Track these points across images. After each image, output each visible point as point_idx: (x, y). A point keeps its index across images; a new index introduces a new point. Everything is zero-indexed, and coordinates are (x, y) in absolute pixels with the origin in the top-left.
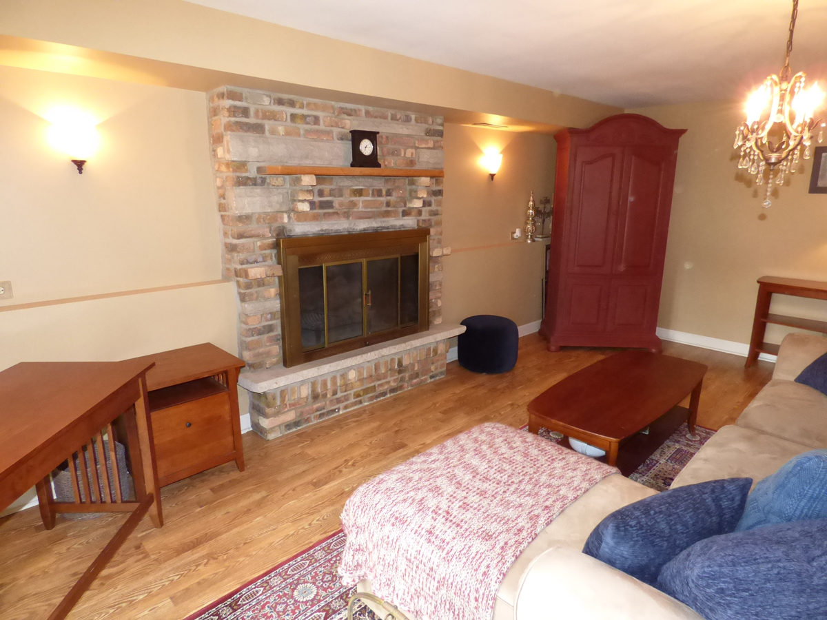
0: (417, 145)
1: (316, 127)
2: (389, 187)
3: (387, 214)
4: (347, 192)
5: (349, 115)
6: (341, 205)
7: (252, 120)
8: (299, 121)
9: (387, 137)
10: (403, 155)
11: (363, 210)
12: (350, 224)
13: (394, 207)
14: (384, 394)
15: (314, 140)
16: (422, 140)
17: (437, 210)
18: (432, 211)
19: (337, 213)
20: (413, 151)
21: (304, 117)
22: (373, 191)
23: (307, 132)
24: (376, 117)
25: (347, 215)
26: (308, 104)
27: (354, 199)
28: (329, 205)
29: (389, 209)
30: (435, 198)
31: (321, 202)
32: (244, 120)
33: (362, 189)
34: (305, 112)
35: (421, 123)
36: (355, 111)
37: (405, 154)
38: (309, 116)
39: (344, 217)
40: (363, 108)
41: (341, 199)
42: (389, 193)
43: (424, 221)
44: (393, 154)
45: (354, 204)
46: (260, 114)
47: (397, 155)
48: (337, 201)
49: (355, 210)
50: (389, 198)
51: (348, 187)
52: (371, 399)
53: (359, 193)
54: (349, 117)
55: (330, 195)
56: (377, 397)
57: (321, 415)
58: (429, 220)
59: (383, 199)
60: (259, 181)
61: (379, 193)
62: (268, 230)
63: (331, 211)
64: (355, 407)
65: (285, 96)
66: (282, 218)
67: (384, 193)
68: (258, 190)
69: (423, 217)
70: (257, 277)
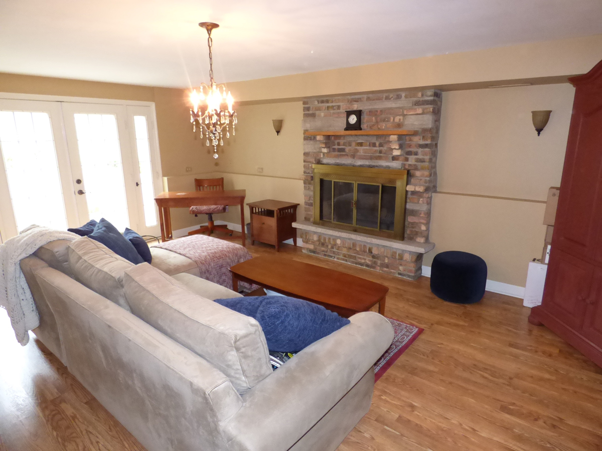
0: (405, 113)
1: (339, 111)
2: (382, 141)
3: (379, 158)
4: (353, 144)
5: (356, 101)
6: (350, 150)
7: (311, 112)
8: (330, 109)
9: (381, 111)
10: (392, 120)
11: (363, 154)
12: (352, 161)
13: (385, 153)
14: (362, 264)
15: (337, 118)
16: (410, 109)
17: (424, 159)
18: (418, 159)
19: (347, 155)
20: (401, 118)
21: (333, 107)
22: (370, 144)
23: (334, 113)
24: (374, 100)
25: (353, 156)
26: (335, 100)
27: (356, 148)
28: (342, 150)
29: (381, 155)
30: (422, 150)
31: (338, 149)
32: (307, 112)
33: (362, 143)
34: (334, 104)
35: (411, 98)
36: (360, 99)
37: (394, 120)
38: (335, 106)
39: (351, 157)
40: (365, 96)
41: (350, 147)
42: (381, 145)
43: (410, 165)
44: (384, 121)
45: (357, 151)
46: (314, 109)
47: (388, 121)
48: (347, 149)
49: (359, 154)
50: (381, 148)
51: (354, 141)
52: (353, 262)
53: (361, 144)
54: (357, 103)
55: (344, 145)
56: (356, 263)
57: (325, 255)
58: (415, 165)
59: (377, 148)
60: (312, 138)
61: (374, 145)
62: (314, 160)
63: (344, 153)
64: (343, 262)
65: (325, 99)
66: (320, 155)
67: (377, 144)
68: (312, 142)
69: (410, 163)
70: (309, 180)
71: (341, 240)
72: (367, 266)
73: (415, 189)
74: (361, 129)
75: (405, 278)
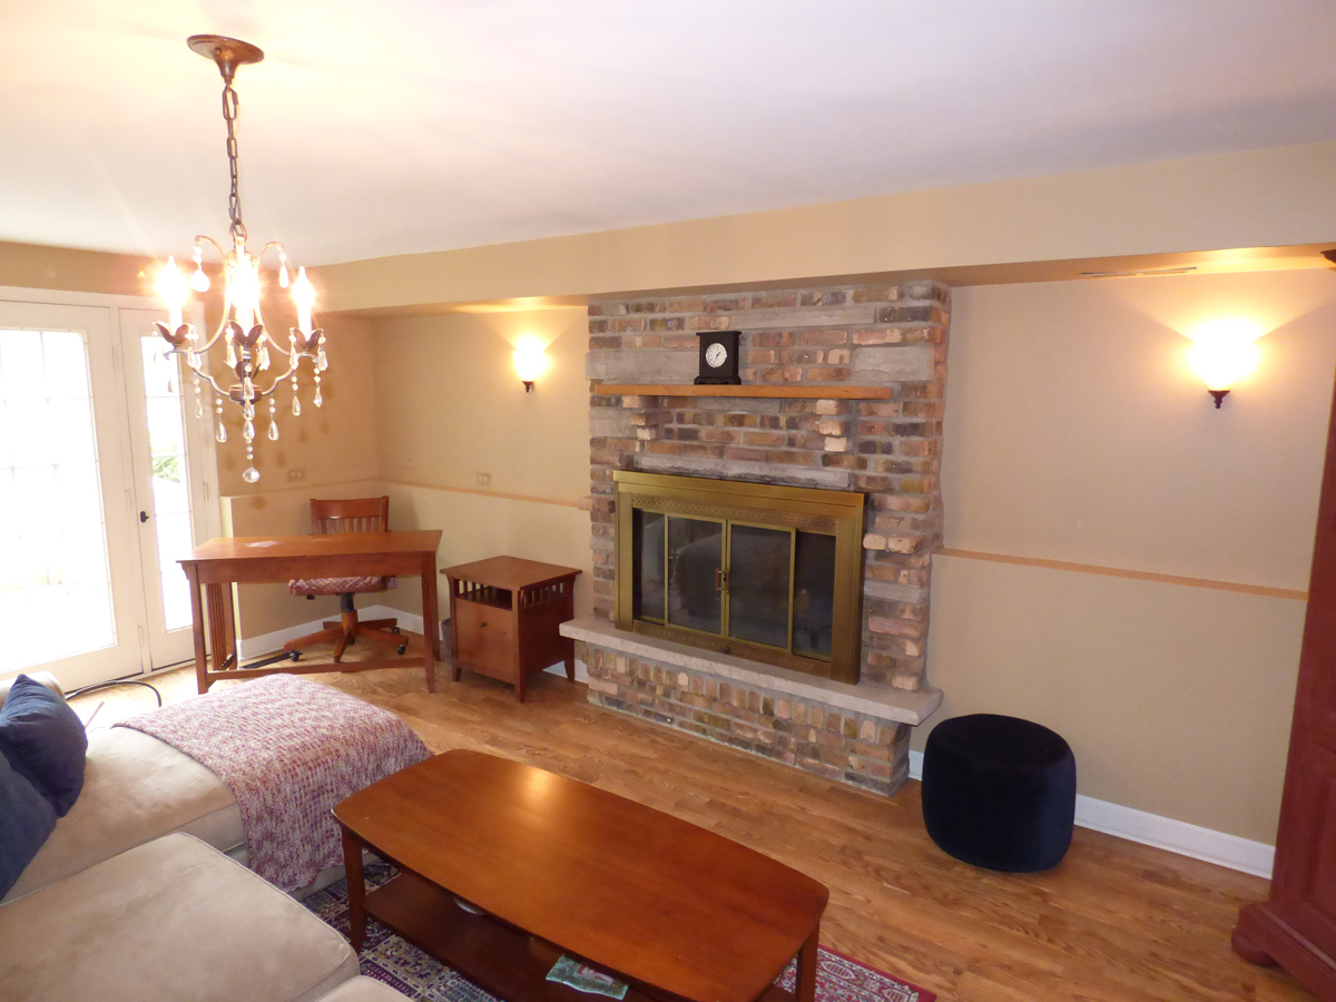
0: (855, 342)
1: (680, 332)
2: (794, 414)
3: (789, 458)
4: (720, 419)
5: (726, 309)
6: (710, 436)
7: (608, 334)
8: (658, 328)
9: (791, 334)
10: (820, 359)
11: (745, 446)
12: (717, 465)
13: (804, 446)
14: (745, 744)
15: (675, 349)
16: (870, 330)
17: (908, 463)
18: (893, 463)
19: (703, 448)
20: (846, 353)
21: (665, 321)
22: (763, 418)
23: (668, 339)
24: (771, 306)
25: (720, 452)
26: (671, 305)
27: (730, 429)
28: (691, 435)
29: (794, 450)
30: (903, 439)
31: (681, 430)
32: (601, 335)
33: (742, 417)
34: (667, 315)
35: (869, 300)
36: (737, 302)
37: (825, 358)
38: (671, 320)
39: (714, 454)
40: (749, 295)
41: (711, 428)
42: (792, 424)
43: (871, 479)
44: (800, 360)
45: (729, 437)
46: (617, 326)
47: (809, 361)
48: (704, 431)
49: (733, 446)
50: (793, 432)
51: (722, 411)
52: (722, 737)
53: (739, 421)
54: (727, 313)
55: (694, 422)
56: (731, 740)
57: (647, 713)
58: (884, 479)
59: (783, 433)
60: (613, 401)
61: (774, 423)
62: (617, 458)
63: (695, 443)
64: (696, 734)
65: (644, 301)
66: (634, 446)
67: (783, 422)
68: (611, 412)
69: (869, 472)
70: (604, 510)
71: (688, 675)
72: (761, 748)
73: (887, 544)
74: (738, 382)
75: (864, 787)
